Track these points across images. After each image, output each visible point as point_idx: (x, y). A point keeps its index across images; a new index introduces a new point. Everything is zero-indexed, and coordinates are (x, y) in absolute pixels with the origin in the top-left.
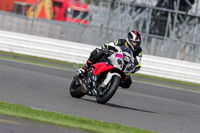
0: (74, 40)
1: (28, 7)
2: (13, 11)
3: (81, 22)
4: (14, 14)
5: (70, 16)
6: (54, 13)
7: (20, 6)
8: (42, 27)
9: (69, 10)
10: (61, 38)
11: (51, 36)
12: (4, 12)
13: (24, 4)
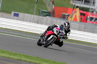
0: (90, 32)
1: (68, 16)
2: (61, 18)
3: (94, 23)
4: (62, 19)
5: (89, 20)
6: (81, 19)
7: (65, 15)
8: (75, 25)
9: (88, 17)
10: (84, 31)
11: (79, 30)
12: (57, 18)
13: (67, 14)
